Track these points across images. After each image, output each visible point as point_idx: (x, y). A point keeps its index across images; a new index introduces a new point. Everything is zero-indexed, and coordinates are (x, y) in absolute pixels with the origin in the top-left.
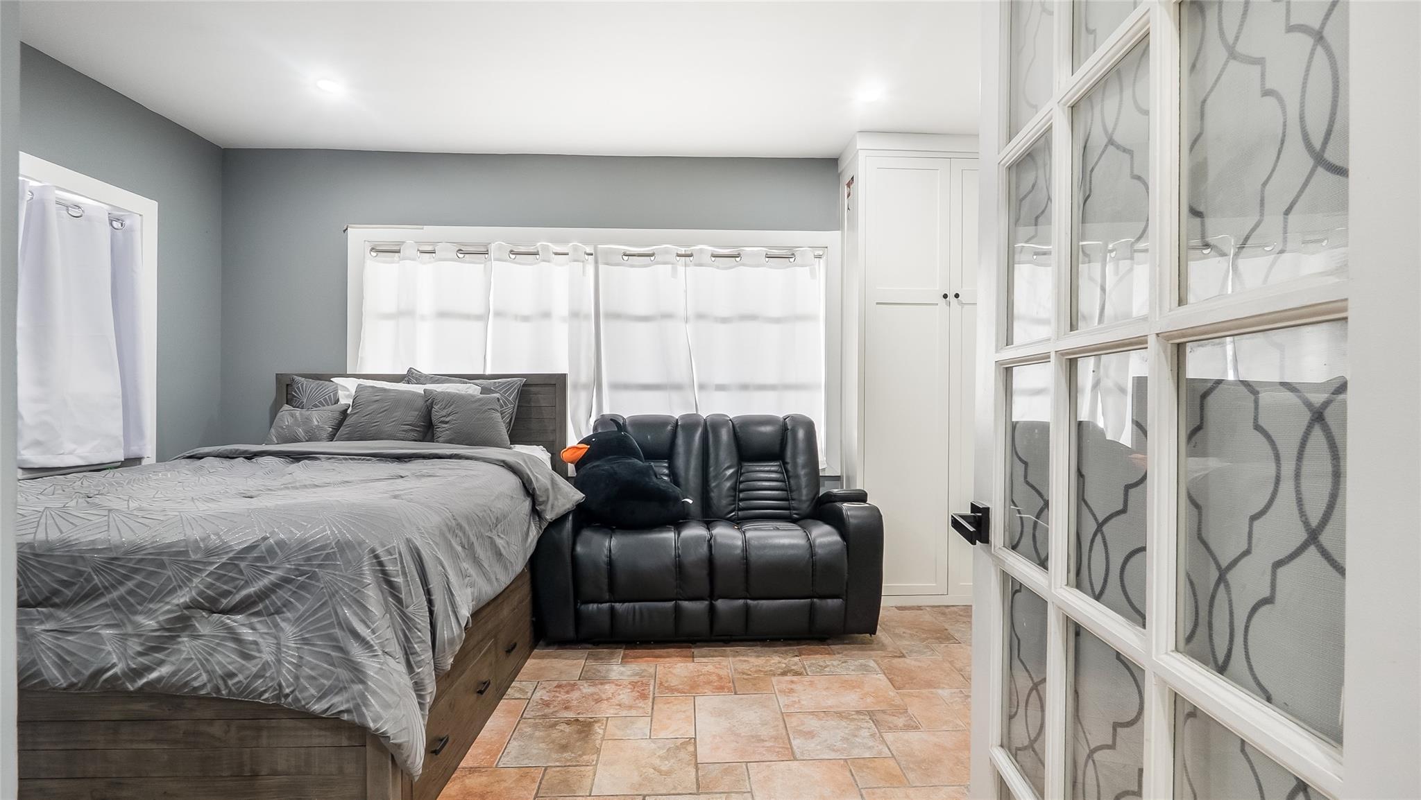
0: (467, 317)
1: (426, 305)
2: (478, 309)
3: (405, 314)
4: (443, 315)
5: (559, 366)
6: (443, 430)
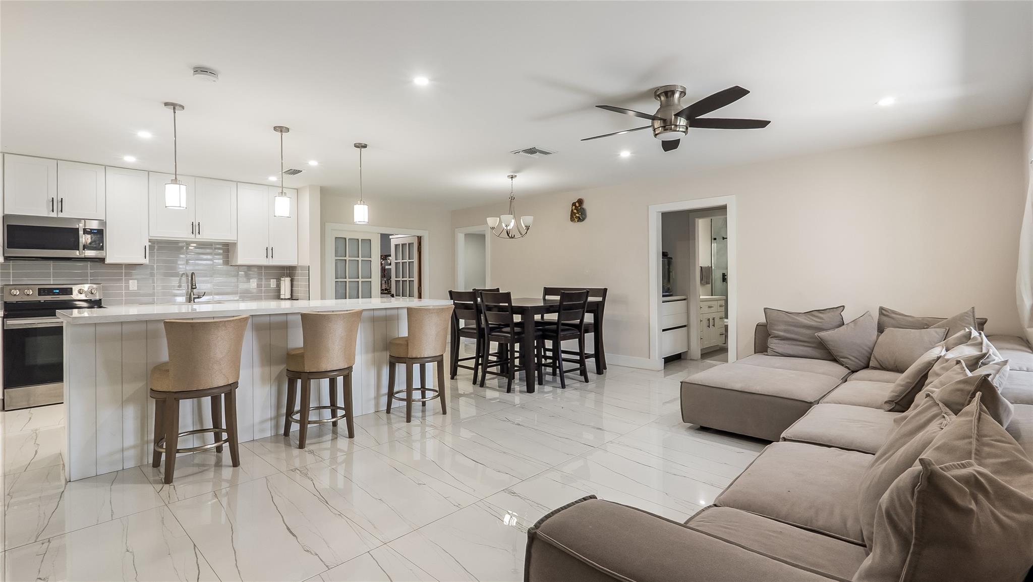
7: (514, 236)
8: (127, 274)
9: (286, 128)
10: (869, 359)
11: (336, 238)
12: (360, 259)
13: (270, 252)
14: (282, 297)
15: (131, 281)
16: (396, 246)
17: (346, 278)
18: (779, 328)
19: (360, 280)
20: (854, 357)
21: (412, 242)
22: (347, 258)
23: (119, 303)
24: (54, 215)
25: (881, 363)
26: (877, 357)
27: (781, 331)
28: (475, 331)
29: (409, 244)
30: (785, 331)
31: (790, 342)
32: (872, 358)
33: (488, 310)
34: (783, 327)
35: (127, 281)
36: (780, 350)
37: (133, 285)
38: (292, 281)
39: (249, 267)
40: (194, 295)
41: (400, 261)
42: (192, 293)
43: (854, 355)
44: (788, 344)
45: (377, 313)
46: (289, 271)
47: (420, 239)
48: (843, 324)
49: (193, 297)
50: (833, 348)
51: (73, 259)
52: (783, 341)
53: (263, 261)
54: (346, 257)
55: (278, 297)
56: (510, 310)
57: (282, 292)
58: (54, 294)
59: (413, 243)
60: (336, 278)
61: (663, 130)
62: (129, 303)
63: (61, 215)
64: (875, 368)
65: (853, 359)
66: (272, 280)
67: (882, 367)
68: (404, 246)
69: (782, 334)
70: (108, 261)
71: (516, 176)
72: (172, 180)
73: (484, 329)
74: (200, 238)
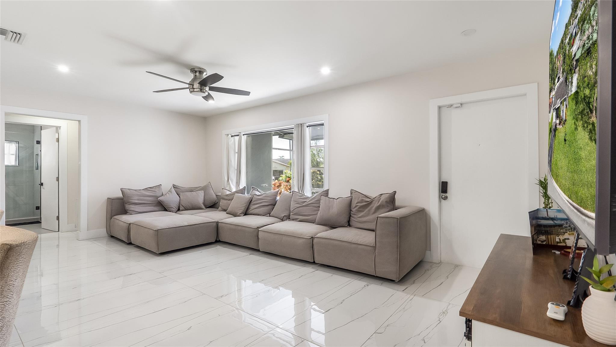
10: (179, 207)
18: (134, 198)
20: (175, 207)
25: (185, 208)
26: (184, 205)
27: (136, 200)
30: (138, 200)
31: (142, 205)
32: (181, 206)
34: (137, 198)
36: (139, 211)
43: (175, 206)
44: (142, 207)
48: (163, 195)
50: (166, 204)
52: (137, 206)
61: (199, 90)
64: (182, 210)
65: (175, 208)
67: (186, 209)
69: (136, 201)
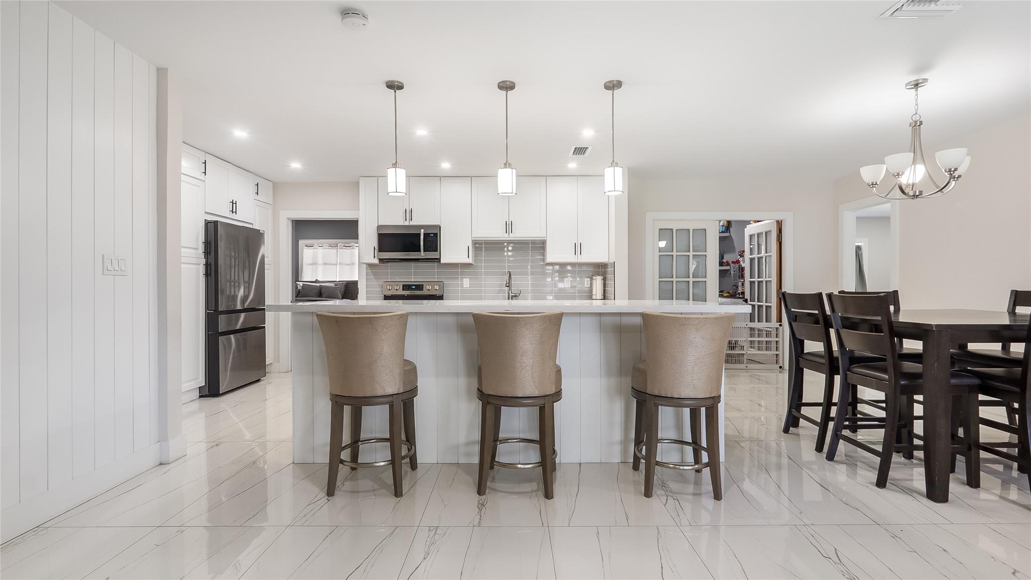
0: (332, 264)
1: (320, 261)
2: (335, 263)
3: (314, 264)
4: (325, 264)
5: (355, 278)
6: (324, 295)
7: (921, 193)
8: (462, 273)
9: (509, 81)
11: (660, 230)
12: (691, 254)
13: (578, 248)
14: (594, 297)
15: (464, 279)
16: (751, 236)
17: (673, 278)
19: (691, 280)
21: (770, 229)
22: (675, 253)
23: (457, 298)
24: (407, 223)
28: (823, 361)
29: (766, 233)
33: (844, 327)
35: (462, 279)
37: (466, 283)
38: (605, 280)
39: (563, 265)
40: (512, 293)
41: (755, 256)
42: (510, 291)
45: (626, 320)
46: (601, 269)
47: (779, 224)
49: (511, 295)
51: (420, 260)
53: (572, 259)
54: (672, 251)
55: (590, 297)
56: (885, 328)
57: (594, 293)
58: (412, 289)
59: (771, 231)
60: (660, 278)
62: (463, 298)
63: (412, 223)
66: (586, 279)
68: (761, 236)
70: (442, 261)
71: (926, 80)
72: (393, 164)
73: (837, 358)
74: (513, 236)
